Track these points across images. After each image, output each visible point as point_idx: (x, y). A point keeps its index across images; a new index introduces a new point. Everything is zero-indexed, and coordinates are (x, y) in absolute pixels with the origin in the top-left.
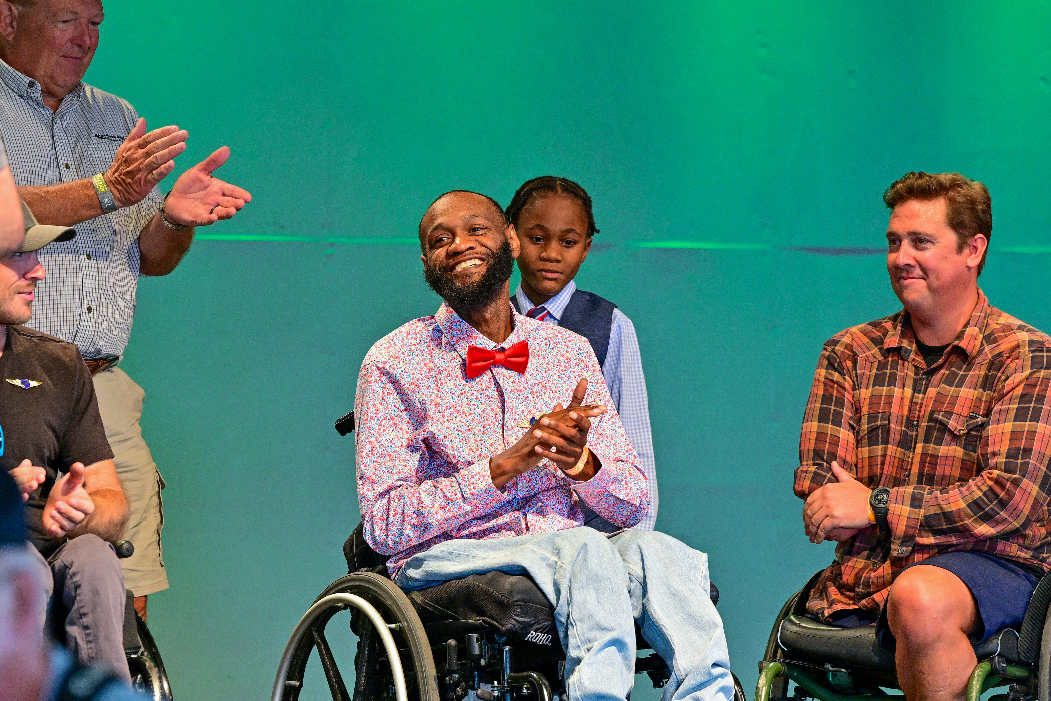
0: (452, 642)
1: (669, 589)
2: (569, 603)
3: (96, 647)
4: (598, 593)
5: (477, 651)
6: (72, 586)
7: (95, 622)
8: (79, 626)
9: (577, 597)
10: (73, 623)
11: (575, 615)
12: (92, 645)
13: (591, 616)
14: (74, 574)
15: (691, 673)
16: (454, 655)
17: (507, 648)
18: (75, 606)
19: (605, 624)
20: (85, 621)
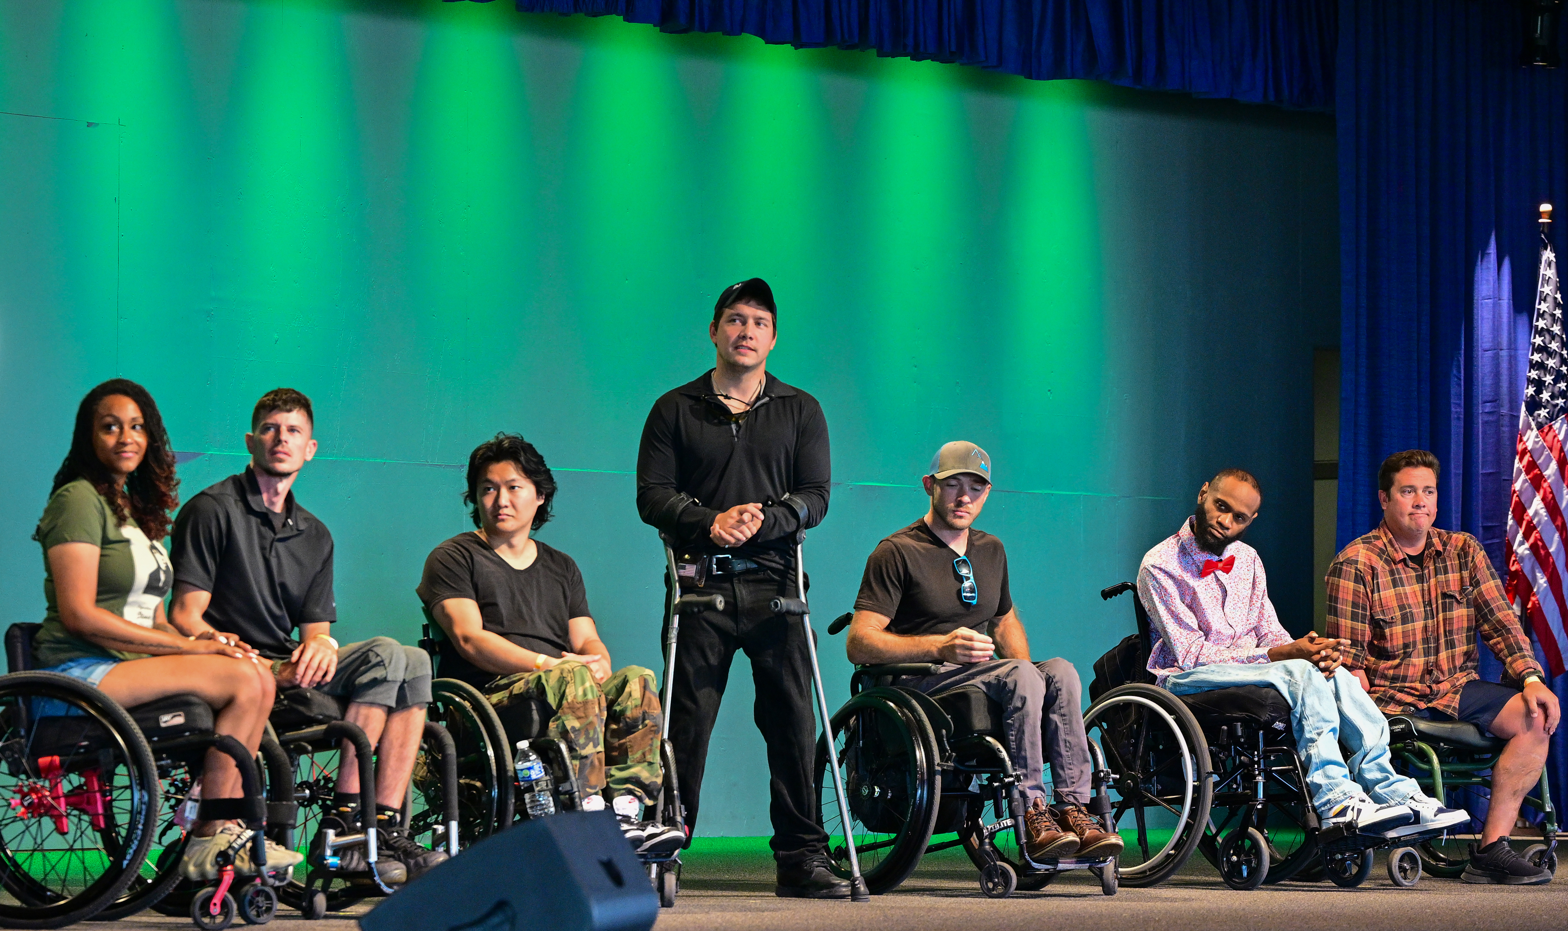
0: (1225, 728)
1: (1352, 698)
2: (1303, 704)
3: (1070, 728)
4: (1319, 699)
5: (1240, 734)
6: (1054, 690)
7: (1070, 712)
8: (1058, 715)
9: (1308, 701)
10: (1054, 713)
11: (1308, 712)
12: (1068, 726)
13: (1318, 713)
14: (1056, 682)
15: (1374, 749)
16: (1225, 734)
17: (1261, 732)
18: (1058, 702)
19: (1327, 718)
20: (1062, 711)
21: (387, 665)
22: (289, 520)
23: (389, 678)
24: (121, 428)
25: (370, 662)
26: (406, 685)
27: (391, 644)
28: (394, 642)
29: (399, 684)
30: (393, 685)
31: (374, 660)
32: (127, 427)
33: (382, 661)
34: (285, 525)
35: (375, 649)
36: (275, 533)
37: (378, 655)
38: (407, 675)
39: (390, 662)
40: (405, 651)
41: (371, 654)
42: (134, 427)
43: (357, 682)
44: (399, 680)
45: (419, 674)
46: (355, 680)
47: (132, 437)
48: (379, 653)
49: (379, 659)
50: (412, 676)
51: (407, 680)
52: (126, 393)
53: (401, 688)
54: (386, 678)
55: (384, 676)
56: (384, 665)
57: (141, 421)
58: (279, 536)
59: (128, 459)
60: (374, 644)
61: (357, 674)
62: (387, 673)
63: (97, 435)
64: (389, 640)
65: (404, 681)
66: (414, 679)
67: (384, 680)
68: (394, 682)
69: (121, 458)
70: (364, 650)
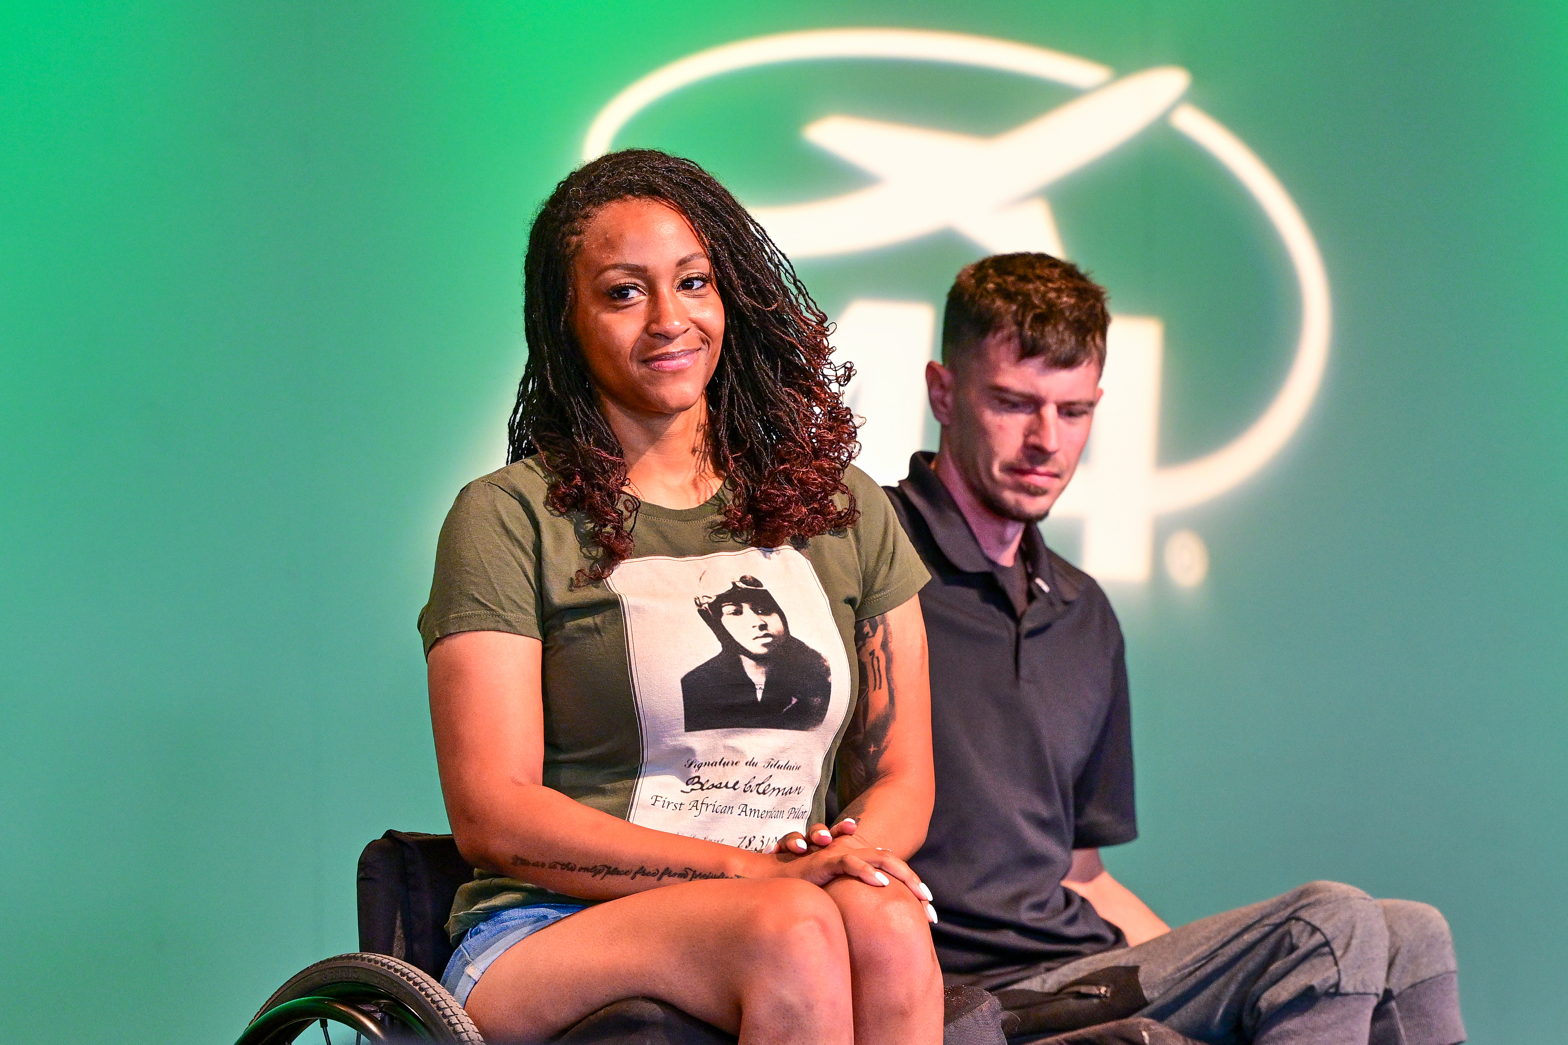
21: (1338, 954)
22: (1039, 581)
23: (1347, 986)
24: (652, 291)
25: (1293, 948)
26: (1393, 1004)
27: (1347, 898)
28: (1356, 892)
29: (1374, 1002)
30: (1355, 1004)
31: (1306, 943)
32: (665, 288)
33: (1327, 943)
34: (1031, 595)
35: (1303, 914)
36: (1017, 620)
37: (1315, 929)
38: (1393, 980)
39: (1348, 945)
40: (1386, 911)
41: (1296, 928)
42: (686, 285)
43: (1263, 1004)
44: (1373, 990)
45: (1425, 973)
46: (1258, 999)
47: (683, 313)
48: (1317, 923)
49: (1318, 938)
50: (1408, 981)
51: (1396, 992)
52: (653, 192)
53: (1380, 1013)
54: (1337, 985)
55: (1332, 981)
56: (1332, 953)
57: (702, 266)
58: (1027, 625)
59: (677, 373)
60: (1304, 902)
61: (1261, 982)
62: (1339, 972)
63: (587, 312)
64: (1340, 888)
65: (1388, 995)
66: (1413, 986)
67: (1335, 992)
68: (1362, 995)
69: (658, 377)
70: (1275, 919)
